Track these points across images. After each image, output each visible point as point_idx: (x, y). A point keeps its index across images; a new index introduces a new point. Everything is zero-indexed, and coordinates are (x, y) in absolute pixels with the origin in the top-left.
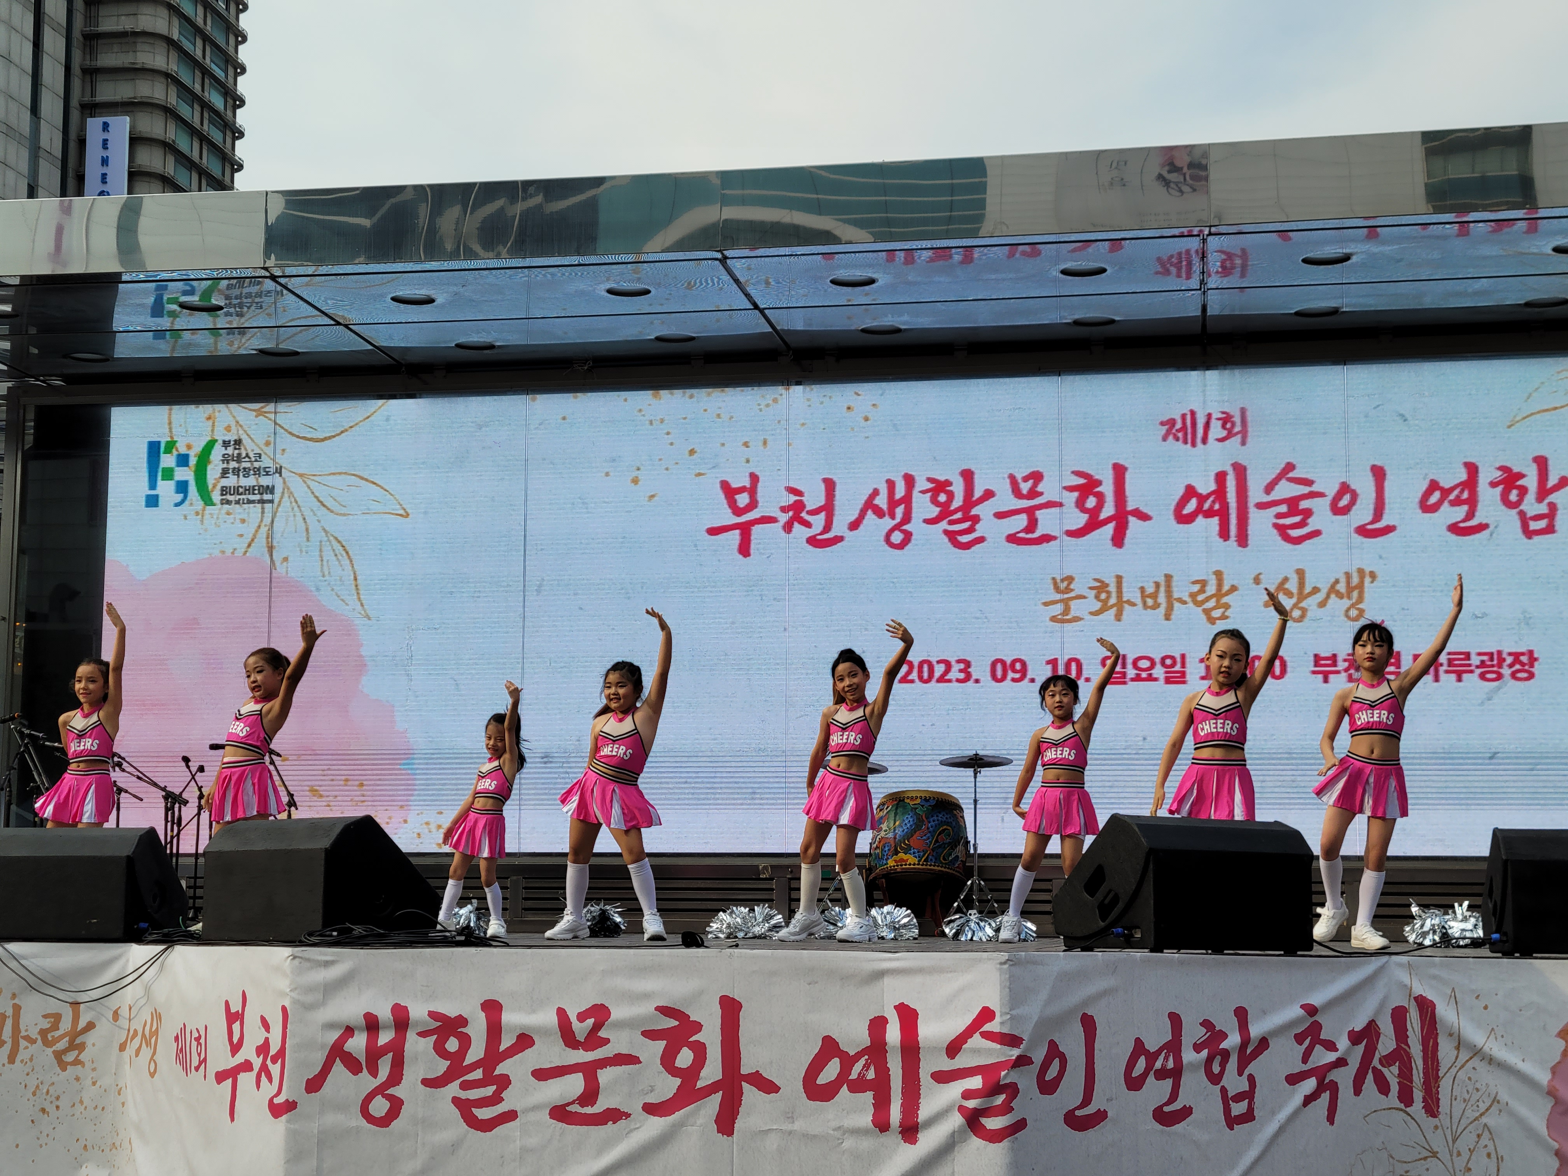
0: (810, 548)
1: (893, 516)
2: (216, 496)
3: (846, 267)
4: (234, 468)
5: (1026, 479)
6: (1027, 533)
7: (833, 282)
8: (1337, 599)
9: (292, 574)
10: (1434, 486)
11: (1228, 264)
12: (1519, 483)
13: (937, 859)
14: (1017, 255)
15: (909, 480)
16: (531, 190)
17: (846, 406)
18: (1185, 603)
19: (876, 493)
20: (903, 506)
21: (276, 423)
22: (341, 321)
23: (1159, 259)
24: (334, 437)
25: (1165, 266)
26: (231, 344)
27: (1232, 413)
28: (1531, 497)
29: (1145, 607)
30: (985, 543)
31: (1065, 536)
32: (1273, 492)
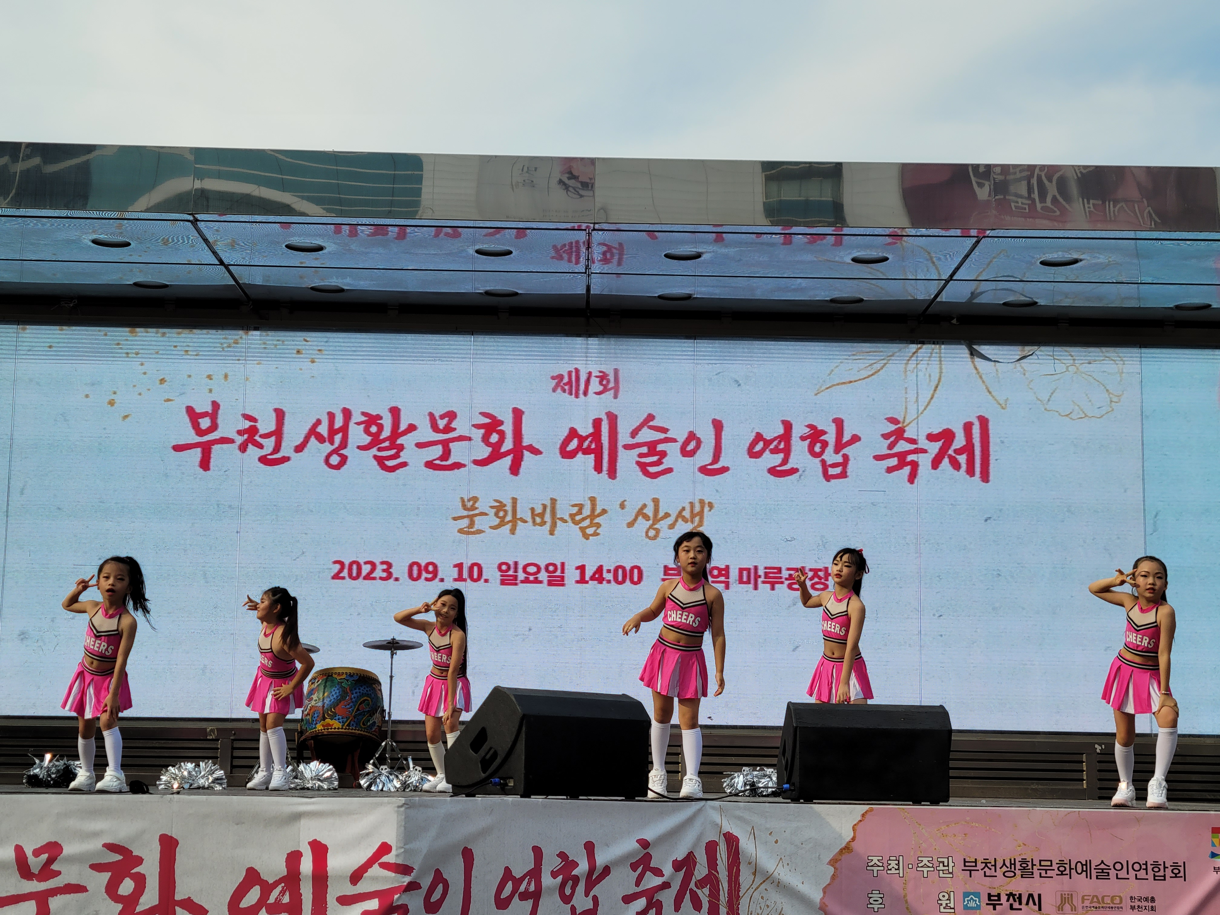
0: (261, 466)
1: (332, 442)
3: (299, 235)
5: (442, 417)
6: (441, 461)
7: (288, 247)
8: (683, 523)
10: (759, 437)
11: (608, 254)
12: (822, 438)
13: (357, 724)
14: (442, 234)
16: (31, 152)
17: (296, 350)
18: (565, 521)
19: (318, 422)
20: (341, 434)
23: (555, 247)
25: (559, 253)
27: (607, 373)
28: (830, 449)
29: (534, 523)
30: (407, 468)
31: (472, 464)
32: (637, 437)
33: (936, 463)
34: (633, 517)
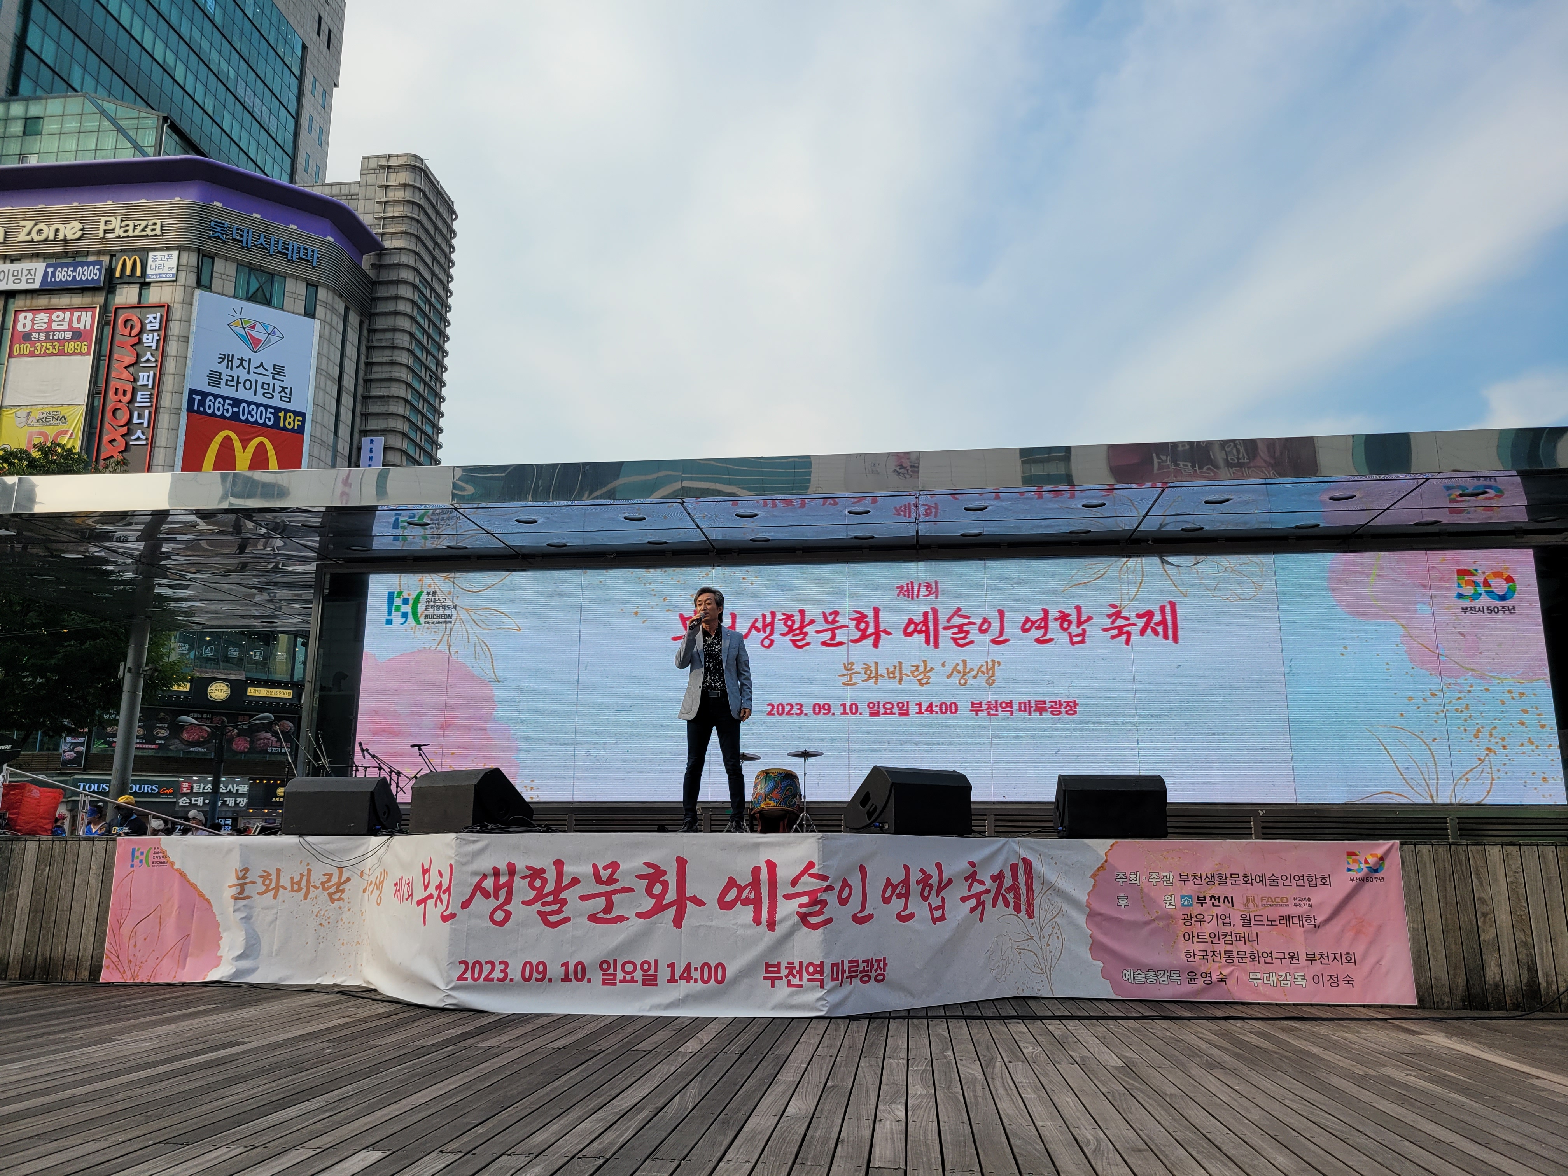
1: (765, 632)
2: (422, 620)
3: (742, 508)
4: (432, 606)
5: (830, 614)
6: (831, 641)
7: (737, 515)
8: (982, 675)
9: (460, 659)
10: (1028, 620)
11: (929, 510)
12: (1068, 619)
13: (785, 803)
14: (826, 503)
15: (773, 614)
17: (742, 577)
18: (908, 676)
19: (757, 620)
20: (770, 627)
21: (454, 583)
22: (491, 533)
23: (895, 508)
24: (484, 590)
25: (898, 510)
26: (433, 543)
27: (931, 583)
28: (1074, 625)
29: (889, 677)
30: (811, 645)
31: (850, 643)
32: (951, 622)
33: (1143, 632)
34: (950, 672)
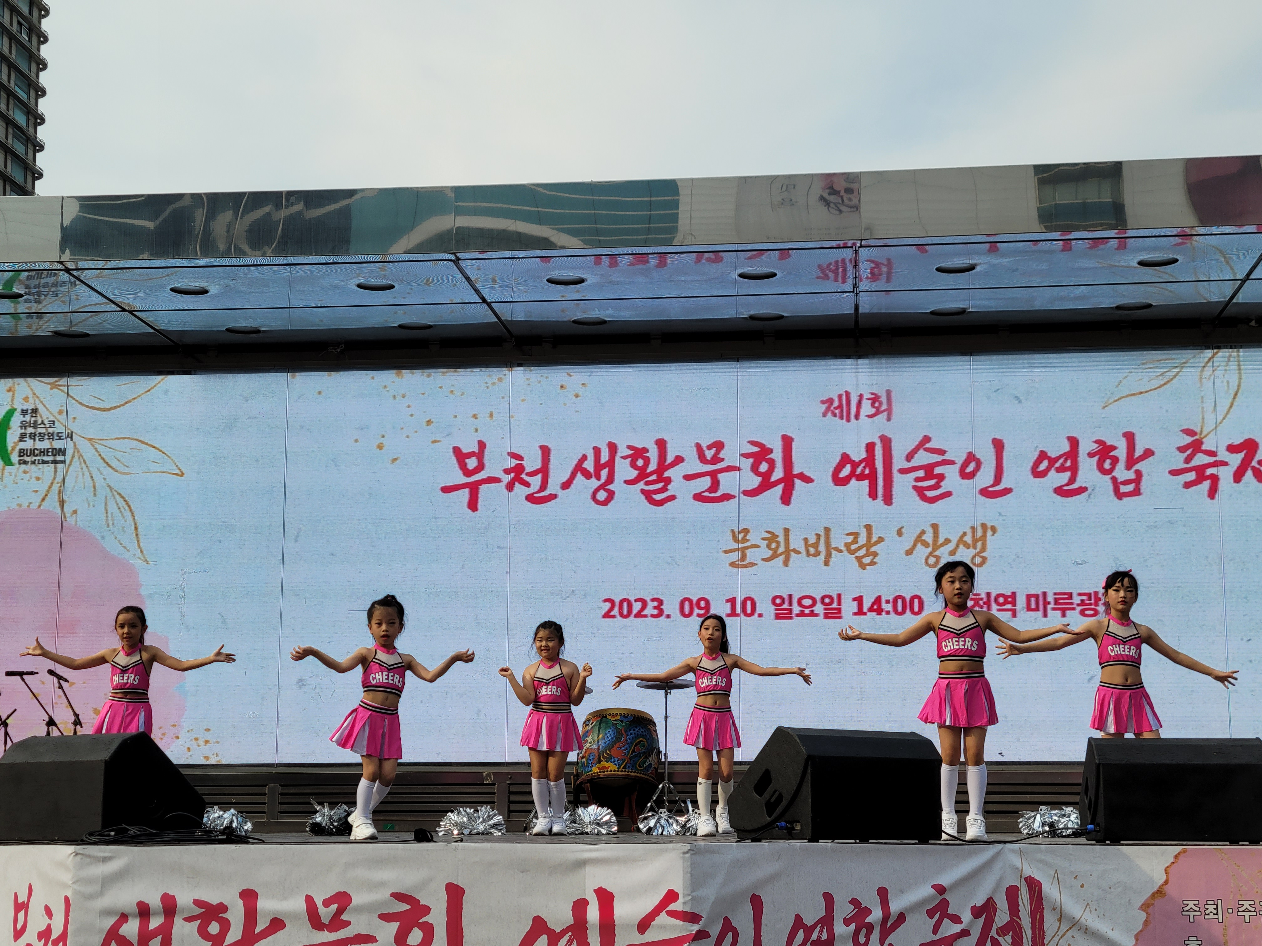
0: (529, 504)
1: (598, 478)
2: (15, 457)
3: (560, 268)
4: (31, 434)
5: (709, 447)
6: (710, 493)
7: (549, 281)
8: (965, 549)
9: (81, 524)
10: (1043, 455)
11: (876, 271)
12: (1112, 454)
13: (634, 766)
14: (704, 261)
15: (613, 447)
16: (293, 199)
17: (560, 384)
18: (840, 551)
19: (584, 458)
20: (607, 470)
21: (68, 394)
22: (127, 308)
23: (820, 266)
24: (119, 407)
25: (824, 272)
26: (30, 327)
27: (879, 394)
28: (1121, 465)
29: (808, 554)
30: (676, 500)
31: (742, 495)
32: (913, 460)
33: (1238, 476)
34: (912, 543)
